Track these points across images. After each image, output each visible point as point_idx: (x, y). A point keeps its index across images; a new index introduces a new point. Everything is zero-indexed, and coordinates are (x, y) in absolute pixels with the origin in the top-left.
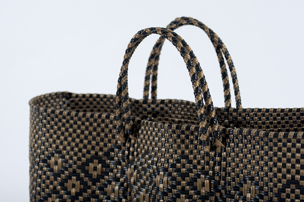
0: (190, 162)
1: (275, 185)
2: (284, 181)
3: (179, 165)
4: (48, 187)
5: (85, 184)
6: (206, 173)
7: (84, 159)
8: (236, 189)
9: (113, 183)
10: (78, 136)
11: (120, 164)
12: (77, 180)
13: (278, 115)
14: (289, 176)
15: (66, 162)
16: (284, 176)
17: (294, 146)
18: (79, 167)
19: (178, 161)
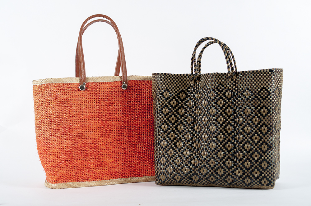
0: (223, 86)
1: (257, 90)
2: (260, 88)
3: (219, 88)
4: (163, 104)
5: (178, 102)
6: (230, 90)
7: (178, 92)
8: (242, 94)
9: (190, 101)
10: (175, 83)
11: (192, 93)
12: (175, 100)
14: (262, 86)
15: (171, 93)
16: (260, 86)
17: (263, 75)
18: (176, 95)
19: (218, 86)
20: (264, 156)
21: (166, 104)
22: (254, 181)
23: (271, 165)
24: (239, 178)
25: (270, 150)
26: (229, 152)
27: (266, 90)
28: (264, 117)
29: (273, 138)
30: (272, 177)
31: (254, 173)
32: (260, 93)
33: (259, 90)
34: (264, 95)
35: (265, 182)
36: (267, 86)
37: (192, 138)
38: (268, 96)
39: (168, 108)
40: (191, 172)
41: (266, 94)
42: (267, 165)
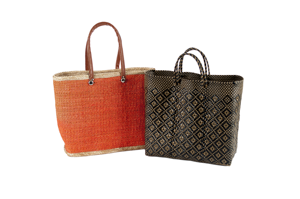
0: (198, 91)
1: (223, 97)
2: (225, 96)
3: (194, 92)
4: (152, 99)
5: (164, 98)
6: (202, 94)
7: (164, 91)
8: (211, 98)
9: (173, 98)
10: (162, 84)
11: (174, 92)
12: (161, 97)
13: (221, 77)
14: (226, 94)
15: (158, 91)
16: (225, 94)
17: (228, 86)
18: (162, 93)
19: (194, 91)
20: (225, 144)
21: (154, 99)
22: (217, 161)
23: (230, 150)
24: (206, 157)
25: (229, 140)
26: (199, 139)
27: (229, 97)
28: (226, 117)
29: (232, 132)
30: (230, 158)
31: (217, 155)
32: (225, 100)
33: (224, 97)
34: (227, 101)
35: (224, 161)
36: (230, 95)
37: (173, 125)
38: (230, 101)
39: (156, 102)
40: (172, 150)
41: (229, 100)
42: (226, 150)
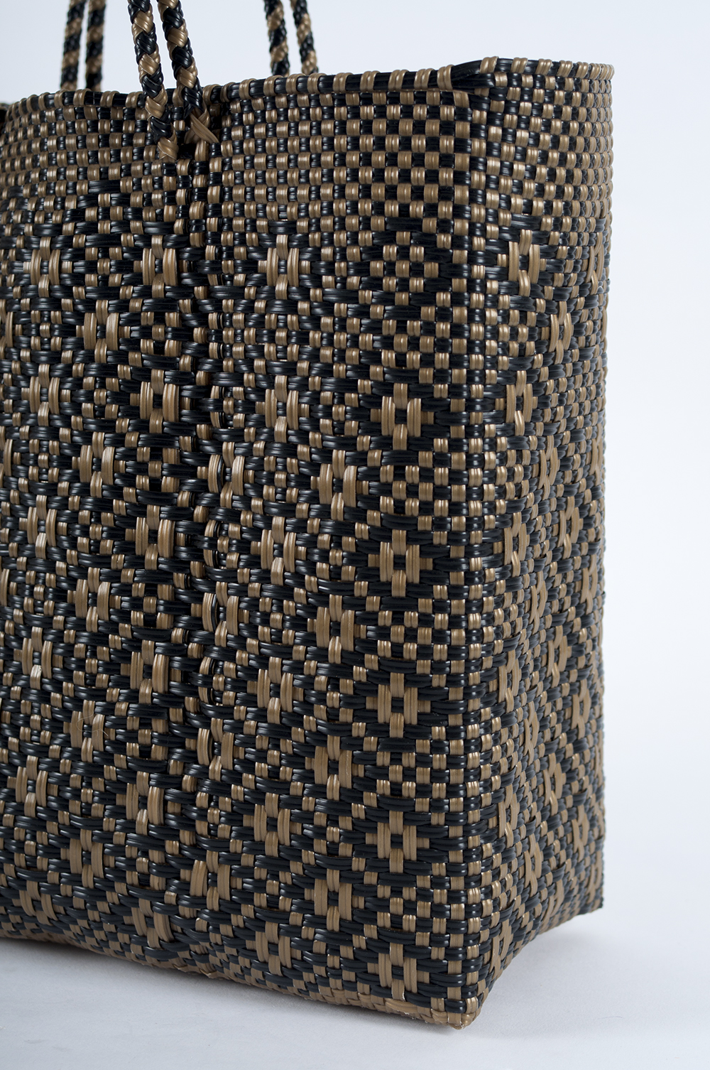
0: (124, 199)
2: (378, 223)
3: (92, 212)
6: (168, 229)
8: (249, 266)
14: (391, 207)
16: (379, 208)
20: (396, 772)
22: (322, 959)
24: (216, 919)
25: (439, 732)
27: (422, 237)
28: (400, 461)
31: (318, 897)
32: (377, 266)
33: (367, 236)
34: (403, 285)
35: (398, 972)
36: (431, 210)
38: (434, 286)
41: (417, 270)
42: (412, 843)
